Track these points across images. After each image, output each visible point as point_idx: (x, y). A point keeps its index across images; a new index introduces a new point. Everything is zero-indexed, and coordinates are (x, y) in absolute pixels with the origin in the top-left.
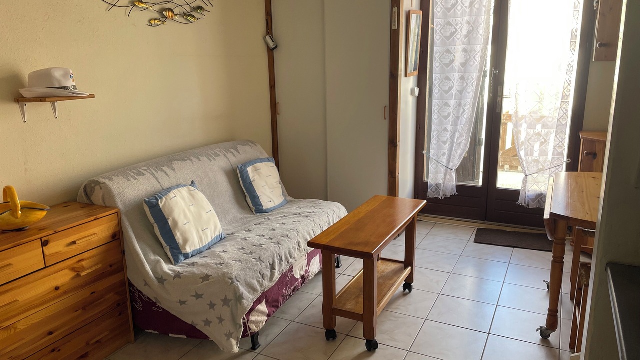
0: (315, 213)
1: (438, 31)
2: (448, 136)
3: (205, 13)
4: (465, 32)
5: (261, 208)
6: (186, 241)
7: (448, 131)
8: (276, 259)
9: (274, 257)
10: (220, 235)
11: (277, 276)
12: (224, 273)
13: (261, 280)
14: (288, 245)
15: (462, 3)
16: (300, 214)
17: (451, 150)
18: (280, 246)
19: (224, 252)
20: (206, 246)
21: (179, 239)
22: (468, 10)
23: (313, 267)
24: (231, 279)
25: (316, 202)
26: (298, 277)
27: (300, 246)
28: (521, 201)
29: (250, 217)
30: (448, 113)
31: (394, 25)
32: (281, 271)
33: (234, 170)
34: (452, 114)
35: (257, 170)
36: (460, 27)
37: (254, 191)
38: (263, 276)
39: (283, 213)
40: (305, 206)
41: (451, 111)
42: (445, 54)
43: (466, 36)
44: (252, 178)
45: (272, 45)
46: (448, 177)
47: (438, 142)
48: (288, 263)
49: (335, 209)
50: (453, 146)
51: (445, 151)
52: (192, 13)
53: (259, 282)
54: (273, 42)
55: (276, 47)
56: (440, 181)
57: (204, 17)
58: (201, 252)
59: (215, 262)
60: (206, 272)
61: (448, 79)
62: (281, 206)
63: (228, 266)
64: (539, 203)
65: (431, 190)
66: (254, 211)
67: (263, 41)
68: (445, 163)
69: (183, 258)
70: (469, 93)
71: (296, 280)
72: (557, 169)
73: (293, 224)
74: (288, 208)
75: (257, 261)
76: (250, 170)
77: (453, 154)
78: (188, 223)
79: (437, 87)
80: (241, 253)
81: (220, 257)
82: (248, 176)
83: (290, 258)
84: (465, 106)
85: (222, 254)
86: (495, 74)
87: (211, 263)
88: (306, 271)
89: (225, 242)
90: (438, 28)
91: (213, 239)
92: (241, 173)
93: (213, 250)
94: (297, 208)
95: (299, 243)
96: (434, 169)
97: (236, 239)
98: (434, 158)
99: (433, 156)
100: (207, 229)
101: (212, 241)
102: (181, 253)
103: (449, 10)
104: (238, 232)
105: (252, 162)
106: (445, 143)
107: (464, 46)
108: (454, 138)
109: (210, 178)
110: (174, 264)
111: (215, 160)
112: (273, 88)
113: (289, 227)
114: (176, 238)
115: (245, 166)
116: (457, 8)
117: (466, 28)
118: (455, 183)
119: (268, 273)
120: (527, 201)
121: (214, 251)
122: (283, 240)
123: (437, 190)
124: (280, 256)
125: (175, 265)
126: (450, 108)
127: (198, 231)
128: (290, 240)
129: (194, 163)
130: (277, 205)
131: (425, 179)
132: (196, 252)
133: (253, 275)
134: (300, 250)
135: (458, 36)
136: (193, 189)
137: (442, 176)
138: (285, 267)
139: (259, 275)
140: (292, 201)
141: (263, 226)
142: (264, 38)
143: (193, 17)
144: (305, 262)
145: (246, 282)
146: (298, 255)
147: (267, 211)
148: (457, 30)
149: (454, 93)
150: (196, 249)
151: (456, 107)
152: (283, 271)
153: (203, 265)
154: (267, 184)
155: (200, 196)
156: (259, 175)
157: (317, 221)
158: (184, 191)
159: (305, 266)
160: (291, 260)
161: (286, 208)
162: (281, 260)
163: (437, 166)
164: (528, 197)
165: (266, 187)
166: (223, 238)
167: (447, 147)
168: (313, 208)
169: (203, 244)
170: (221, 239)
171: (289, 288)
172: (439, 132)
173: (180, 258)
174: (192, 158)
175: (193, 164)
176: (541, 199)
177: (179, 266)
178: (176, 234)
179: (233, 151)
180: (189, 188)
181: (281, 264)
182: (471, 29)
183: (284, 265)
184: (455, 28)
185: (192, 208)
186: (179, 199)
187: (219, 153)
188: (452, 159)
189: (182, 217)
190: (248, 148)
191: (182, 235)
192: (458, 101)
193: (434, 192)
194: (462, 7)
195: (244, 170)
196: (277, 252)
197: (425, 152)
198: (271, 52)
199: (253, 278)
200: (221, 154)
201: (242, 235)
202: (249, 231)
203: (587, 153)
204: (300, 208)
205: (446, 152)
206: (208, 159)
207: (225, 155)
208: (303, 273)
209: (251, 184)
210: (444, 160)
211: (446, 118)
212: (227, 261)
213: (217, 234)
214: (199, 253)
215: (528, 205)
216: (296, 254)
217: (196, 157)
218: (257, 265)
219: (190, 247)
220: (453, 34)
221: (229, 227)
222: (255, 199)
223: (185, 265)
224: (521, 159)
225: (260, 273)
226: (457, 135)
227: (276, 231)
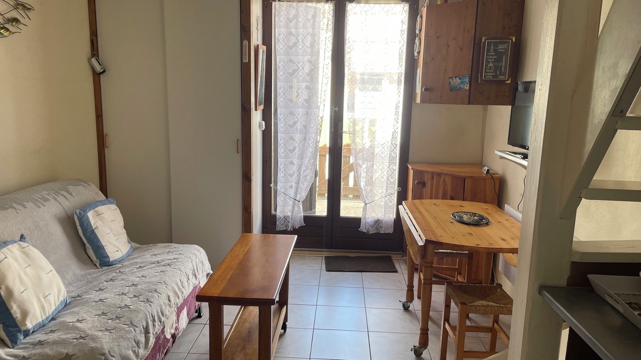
0: (177, 259)
1: (282, 68)
2: (295, 168)
3: (21, 26)
4: (307, 70)
5: (107, 260)
6: (25, 314)
7: (293, 164)
8: (149, 320)
9: (147, 318)
10: (64, 300)
11: (152, 340)
12: (93, 350)
13: (136, 349)
14: (159, 301)
15: (303, 43)
16: (158, 262)
17: (298, 183)
18: (151, 304)
19: (78, 321)
20: (49, 316)
21: (15, 312)
22: (309, 50)
23: (182, 322)
24: (104, 354)
25: (172, 247)
26: (169, 336)
27: (170, 301)
28: (363, 228)
29: (95, 273)
30: (293, 146)
31: (245, 58)
32: (155, 333)
33: (69, 217)
34: (298, 148)
35: (98, 214)
36: (302, 65)
37: (98, 241)
38: (138, 343)
39: (137, 263)
40: (160, 252)
41: (297, 145)
42: (289, 89)
43: (308, 75)
44: (94, 225)
45: (98, 68)
46: (296, 208)
47: (285, 175)
48: (161, 322)
49: (196, 252)
50: (299, 179)
51: (292, 184)
52: (5, 25)
53: (134, 352)
54: (100, 65)
55: (104, 71)
56: (288, 213)
57: (19, 31)
58: (44, 326)
59: (74, 335)
60: (65, 351)
61: (292, 113)
62: (128, 255)
63: (94, 339)
64: (377, 228)
65: (280, 222)
66: (98, 265)
67: (88, 63)
68: (292, 195)
69: (22, 337)
70: (312, 128)
71: (168, 340)
72: (391, 197)
73: (156, 276)
74: (140, 256)
75: (129, 327)
76: (90, 215)
77: (299, 186)
78: (26, 290)
79: (282, 122)
80: (103, 319)
81: (77, 329)
82: (89, 223)
83: (161, 316)
84: (309, 139)
85: (78, 325)
86: (335, 111)
87: (68, 338)
88: (176, 329)
89: (71, 308)
90: (281, 64)
91: (57, 306)
92: (80, 219)
93: (59, 320)
94: (151, 255)
95: (169, 297)
96: (282, 201)
97: (87, 302)
98: (282, 191)
99: (281, 188)
100: (49, 294)
101: (56, 309)
102: (20, 331)
103: (291, 48)
104: (86, 292)
105: (92, 205)
106: (291, 176)
107: (307, 84)
108: (301, 171)
109: (41, 229)
110: (10, 346)
111: (44, 206)
112: (100, 117)
113: (153, 279)
114: (12, 312)
115: (84, 211)
116: (298, 47)
117: (307, 67)
118: (302, 214)
119: (142, 339)
120: (367, 227)
121: (64, 322)
122: (152, 297)
123: (285, 222)
124: (152, 316)
125: (13, 348)
126: (295, 142)
127: (39, 299)
128: (159, 295)
129: (18, 211)
130: (124, 254)
131: (273, 212)
132: (38, 326)
133: (128, 345)
134: (170, 305)
135: (301, 74)
136: (24, 244)
137: (290, 208)
138: (158, 328)
139: (134, 343)
140: (138, 248)
141: (117, 282)
142: (89, 60)
143: (7, 30)
144: (174, 318)
145: (121, 355)
146: (169, 311)
147: (115, 263)
148: (299, 68)
149: (299, 128)
150: (38, 322)
151: (302, 141)
152: (156, 333)
153: (55, 343)
154: (111, 230)
155: (36, 253)
156: (101, 220)
157: (183, 268)
158: (14, 248)
159: (174, 322)
160: (163, 319)
161: (137, 258)
162: (154, 321)
163: (285, 198)
164: (368, 223)
165: (111, 235)
166: (68, 303)
167: (294, 179)
168: (171, 253)
169: (45, 314)
170: (66, 305)
171: (162, 353)
172: (285, 165)
173: (19, 337)
174: (15, 205)
175: (17, 213)
176: (378, 225)
177: (20, 349)
178: (12, 307)
179: (63, 192)
180: (19, 244)
181: (154, 325)
182: (313, 67)
183: (157, 326)
184: (297, 65)
185: (28, 270)
186: (10, 260)
187: (48, 197)
188: (299, 192)
189: (17, 282)
190: (80, 188)
191: (19, 307)
192: (304, 136)
193: (282, 225)
194: (303, 47)
195: (84, 216)
196: (149, 312)
197: (272, 185)
198: (97, 76)
199: (128, 349)
200: (50, 198)
201: (94, 296)
202: (100, 290)
203: (418, 183)
204: (155, 255)
205: (294, 185)
206: (36, 205)
207: (55, 199)
208: (173, 331)
209: (93, 231)
210: (292, 193)
211: (292, 151)
212: (89, 332)
213: (61, 299)
214: (41, 327)
215: (368, 231)
216: (167, 310)
217: (20, 204)
218: (130, 332)
219: (31, 321)
220: (295, 71)
221: (71, 289)
222: (99, 249)
223: (28, 346)
224: (361, 189)
225: (135, 341)
226: (303, 168)
227: (139, 287)
